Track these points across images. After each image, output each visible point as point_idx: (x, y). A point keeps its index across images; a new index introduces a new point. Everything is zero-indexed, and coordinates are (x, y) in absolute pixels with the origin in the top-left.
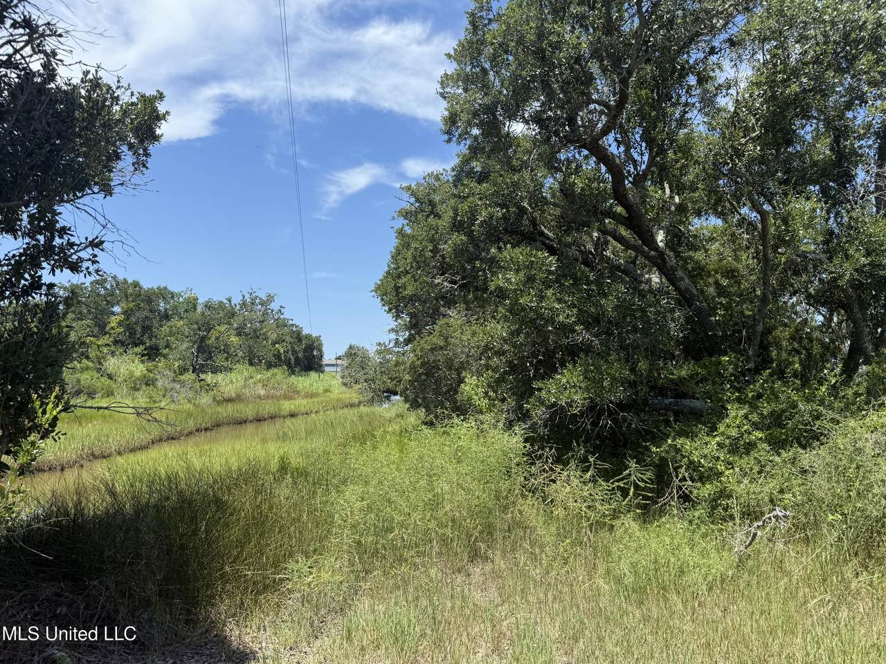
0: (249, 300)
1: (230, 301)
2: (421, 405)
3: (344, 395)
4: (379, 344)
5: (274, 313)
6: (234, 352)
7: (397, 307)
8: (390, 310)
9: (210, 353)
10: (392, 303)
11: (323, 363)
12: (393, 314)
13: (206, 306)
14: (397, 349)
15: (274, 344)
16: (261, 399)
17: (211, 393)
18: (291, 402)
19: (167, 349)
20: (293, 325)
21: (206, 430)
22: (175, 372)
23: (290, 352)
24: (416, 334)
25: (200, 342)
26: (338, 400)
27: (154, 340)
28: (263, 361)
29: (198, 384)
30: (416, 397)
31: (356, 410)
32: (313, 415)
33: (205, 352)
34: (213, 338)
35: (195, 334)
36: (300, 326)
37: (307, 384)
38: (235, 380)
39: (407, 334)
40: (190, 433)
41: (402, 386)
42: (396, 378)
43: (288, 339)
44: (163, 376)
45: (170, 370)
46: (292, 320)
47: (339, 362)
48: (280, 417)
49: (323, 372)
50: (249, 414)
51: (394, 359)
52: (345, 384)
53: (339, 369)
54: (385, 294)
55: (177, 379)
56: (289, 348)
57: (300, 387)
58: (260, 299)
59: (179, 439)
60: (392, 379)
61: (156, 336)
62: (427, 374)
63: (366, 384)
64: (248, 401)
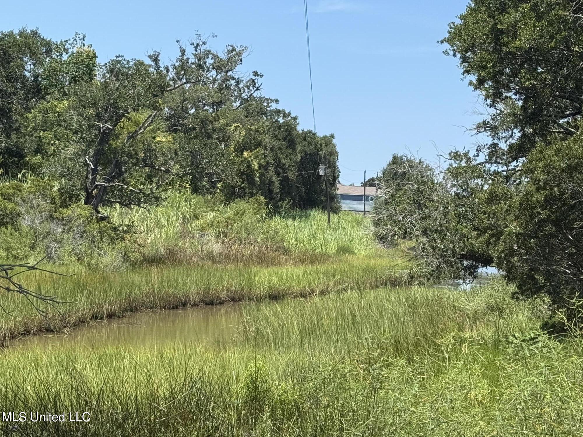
0: (192, 59)
1: (156, 60)
2: (543, 287)
3: (379, 261)
4: (456, 156)
5: (241, 86)
6: (163, 164)
7: (494, 77)
8: (481, 82)
9: (118, 165)
10: (484, 68)
11: (339, 192)
12: (487, 90)
13: (111, 71)
14: (493, 168)
15: (240, 150)
16: (214, 262)
17: (120, 245)
18: (273, 269)
19: (39, 156)
20: (278, 112)
21: (111, 316)
22: (53, 202)
23: (272, 168)
24: (534, 134)
25: (101, 143)
26: (368, 270)
27: (14, 136)
28: (219, 185)
29: (96, 226)
30: (531, 270)
31: (402, 293)
32: (316, 299)
33: (110, 162)
34: (125, 136)
35: (90, 127)
36: (293, 115)
37: (304, 234)
38: (163, 221)
39: (517, 134)
40: (81, 322)
41: (501, 246)
42: (488, 228)
43: (267, 140)
44: (32, 207)
45: (44, 196)
46: (277, 101)
47: (371, 191)
48: (250, 299)
49: (336, 211)
50: (192, 290)
51: (486, 187)
52: (382, 239)
53: (369, 206)
54: (471, 47)
55: (57, 215)
56: (270, 159)
57: (290, 239)
58: (215, 57)
59: (60, 331)
60: (481, 231)
61: (17, 130)
62: (556, 223)
63: (425, 239)
64: (189, 264)
